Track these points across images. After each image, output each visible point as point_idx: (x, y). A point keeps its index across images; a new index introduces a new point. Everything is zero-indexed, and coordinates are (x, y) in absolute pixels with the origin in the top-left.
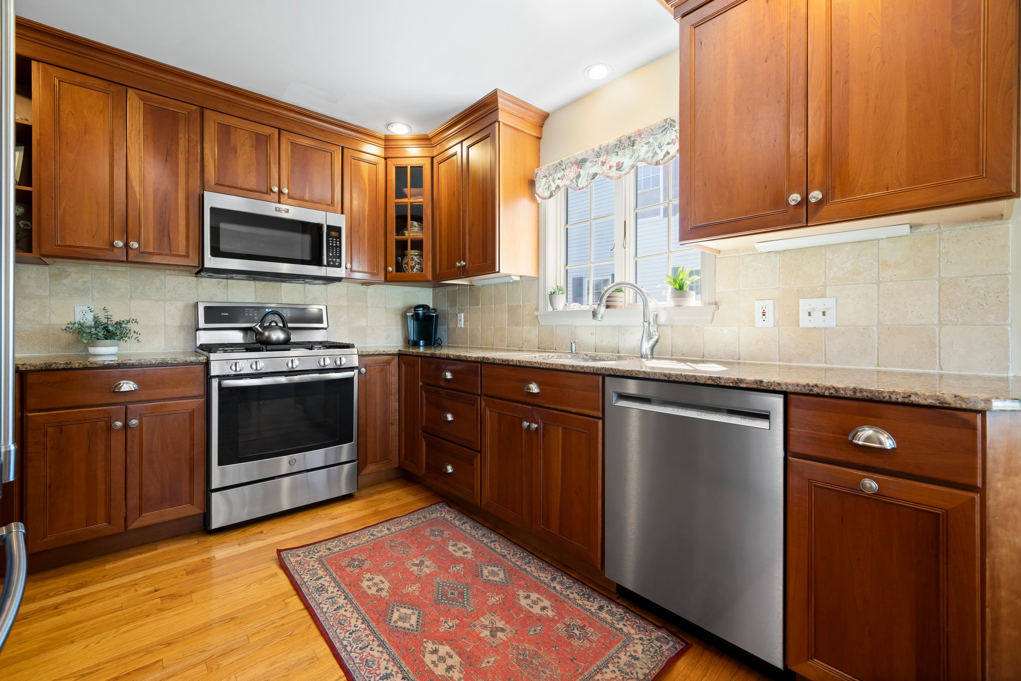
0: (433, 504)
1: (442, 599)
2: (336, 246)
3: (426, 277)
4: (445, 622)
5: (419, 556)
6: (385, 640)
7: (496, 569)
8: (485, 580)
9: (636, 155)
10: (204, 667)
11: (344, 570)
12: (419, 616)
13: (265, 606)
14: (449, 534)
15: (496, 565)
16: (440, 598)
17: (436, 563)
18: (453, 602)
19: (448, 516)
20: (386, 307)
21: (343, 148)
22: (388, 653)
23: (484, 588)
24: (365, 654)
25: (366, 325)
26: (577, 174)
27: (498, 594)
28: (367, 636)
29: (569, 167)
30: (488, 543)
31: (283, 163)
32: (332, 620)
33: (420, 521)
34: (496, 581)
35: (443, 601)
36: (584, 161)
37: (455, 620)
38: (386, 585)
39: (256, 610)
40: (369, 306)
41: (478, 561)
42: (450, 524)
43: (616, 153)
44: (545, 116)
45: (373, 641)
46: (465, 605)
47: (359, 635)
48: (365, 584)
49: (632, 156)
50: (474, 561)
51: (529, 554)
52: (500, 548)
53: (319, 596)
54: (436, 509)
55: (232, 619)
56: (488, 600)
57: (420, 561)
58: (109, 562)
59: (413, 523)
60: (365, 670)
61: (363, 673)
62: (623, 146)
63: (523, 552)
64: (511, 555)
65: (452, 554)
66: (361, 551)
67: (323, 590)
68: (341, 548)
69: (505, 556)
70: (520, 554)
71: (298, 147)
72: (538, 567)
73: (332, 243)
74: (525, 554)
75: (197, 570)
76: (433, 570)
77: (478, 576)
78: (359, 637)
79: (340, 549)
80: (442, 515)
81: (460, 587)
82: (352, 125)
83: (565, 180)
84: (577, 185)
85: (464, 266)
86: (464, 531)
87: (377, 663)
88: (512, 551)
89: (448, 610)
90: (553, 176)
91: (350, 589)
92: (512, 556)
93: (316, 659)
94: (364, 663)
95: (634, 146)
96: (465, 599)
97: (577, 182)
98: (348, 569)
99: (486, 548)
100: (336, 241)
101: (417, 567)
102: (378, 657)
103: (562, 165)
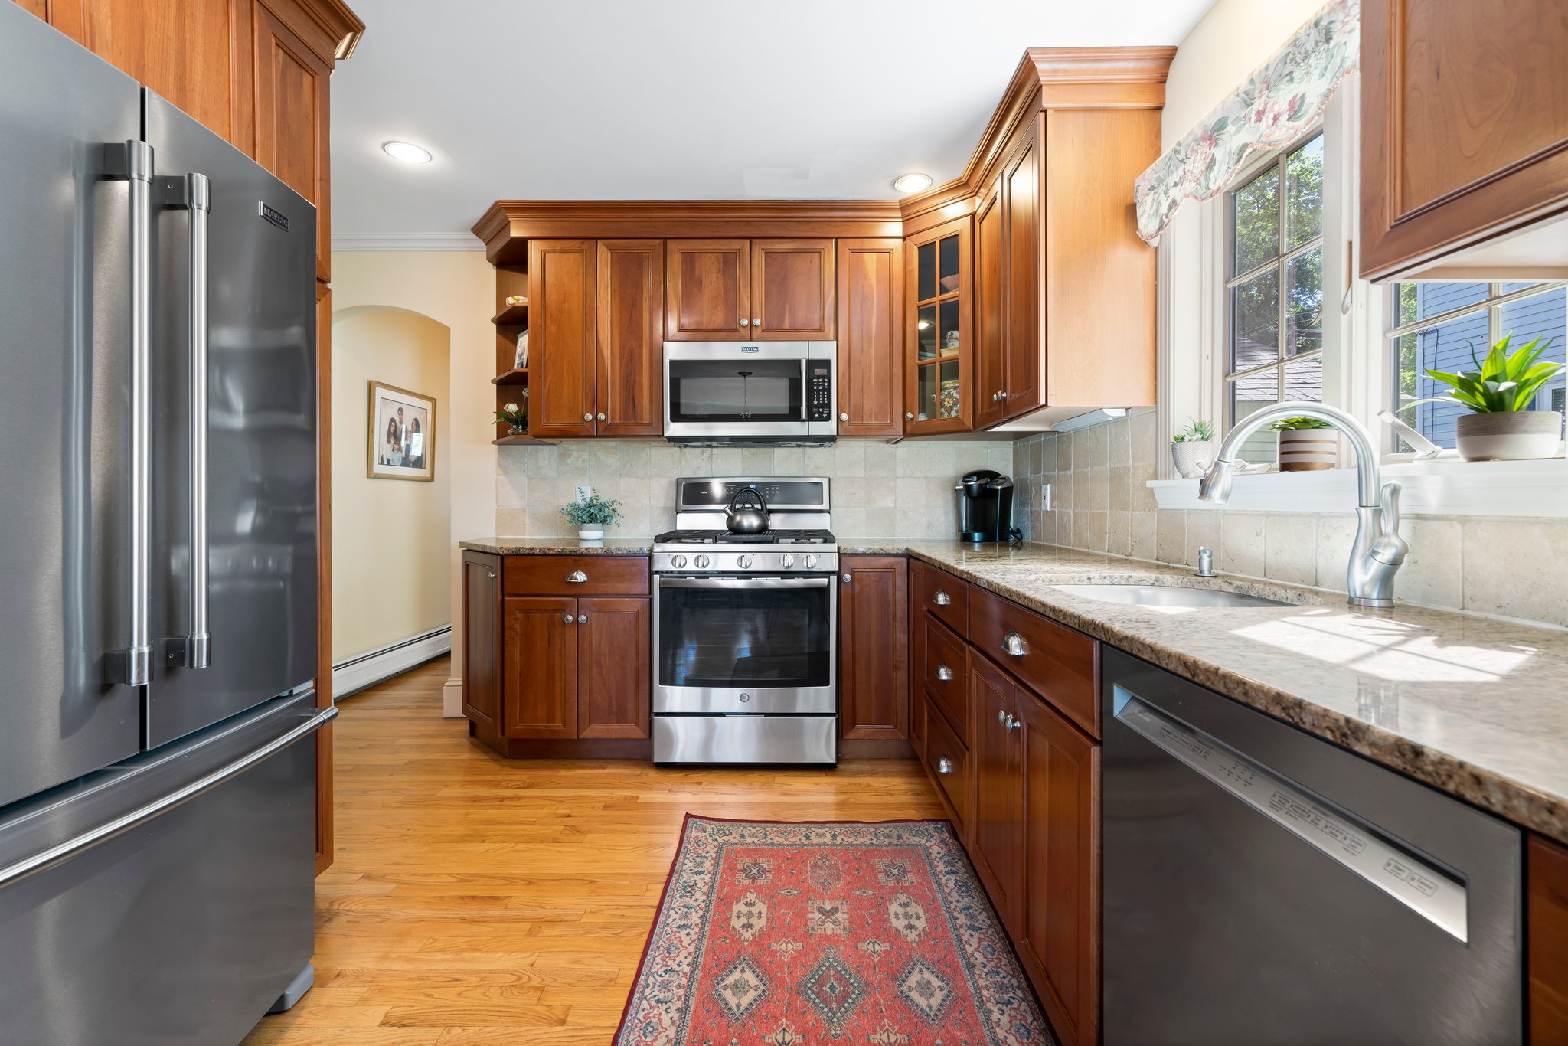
0: (928, 820)
1: (810, 988)
2: (824, 390)
3: (963, 423)
4: (784, 1030)
5: (838, 899)
6: (692, 1007)
7: (936, 982)
8: (902, 992)
9: (1337, 60)
10: (527, 925)
11: (733, 875)
12: (760, 996)
13: (627, 882)
14: (912, 882)
15: (940, 976)
16: (809, 985)
17: (851, 923)
18: (822, 1002)
19: (935, 850)
20: (926, 477)
21: (836, 239)
22: (679, 1029)
23: (889, 1007)
24: (655, 1012)
25: (893, 505)
26: (1208, 160)
27: (901, 1031)
28: (679, 986)
29: (1193, 151)
30: (961, 927)
31: (755, 284)
32: (664, 940)
33: (887, 841)
34: (917, 1005)
35: (809, 992)
36: (1220, 126)
37: (798, 1036)
38: (759, 924)
39: (619, 883)
40: (898, 474)
41: (919, 952)
42: (928, 866)
43: (1288, 78)
44: (1169, 55)
45: (679, 998)
46: (835, 1019)
47: (673, 979)
48: (740, 907)
49: (1326, 68)
50: (912, 949)
51: (1024, 984)
52: (977, 945)
53: (680, 897)
54: (927, 830)
55: (592, 882)
56: (875, 1032)
57: (832, 908)
58: (565, 767)
59: (874, 841)
60: (637, 1034)
61: (632, 1037)
62: (1303, 51)
63: (1012, 976)
64: (986, 970)
65: (889, 918)
66: (774, 855)
67: (689, 892)
68: (756, 840)
69: (971, 967)
70: (1004, 977)
71: (775, 256)
72: (1018, 1022)
73: (818, 385)
74: (1014, 982)
75: (616, 806)
76: (839, 932)
77: (897, 979)
78: (670, 982)
79: (753, 842)
80: (928, 844)
81: (852, 984)
82: (846, 201)
83: (1186, 184)
84: (1208, 188)
85: (1004, 399)
86: (940, 887)
87: (655, 1034)
88: (993, 964)
89: (804, 1012)
90: (1165, 183)
91: (717, 906)
92: (986, 974)
93: (612, 983)
94: (644, 1024)
95: (1331, 38)
96: (843, 1009)
97: (1207, 180)
98: (739, 876)
99: (951, 935)
100: (824, 382)
101: (821, 916)
102: (664, 1026)
103: (1179, 153)
